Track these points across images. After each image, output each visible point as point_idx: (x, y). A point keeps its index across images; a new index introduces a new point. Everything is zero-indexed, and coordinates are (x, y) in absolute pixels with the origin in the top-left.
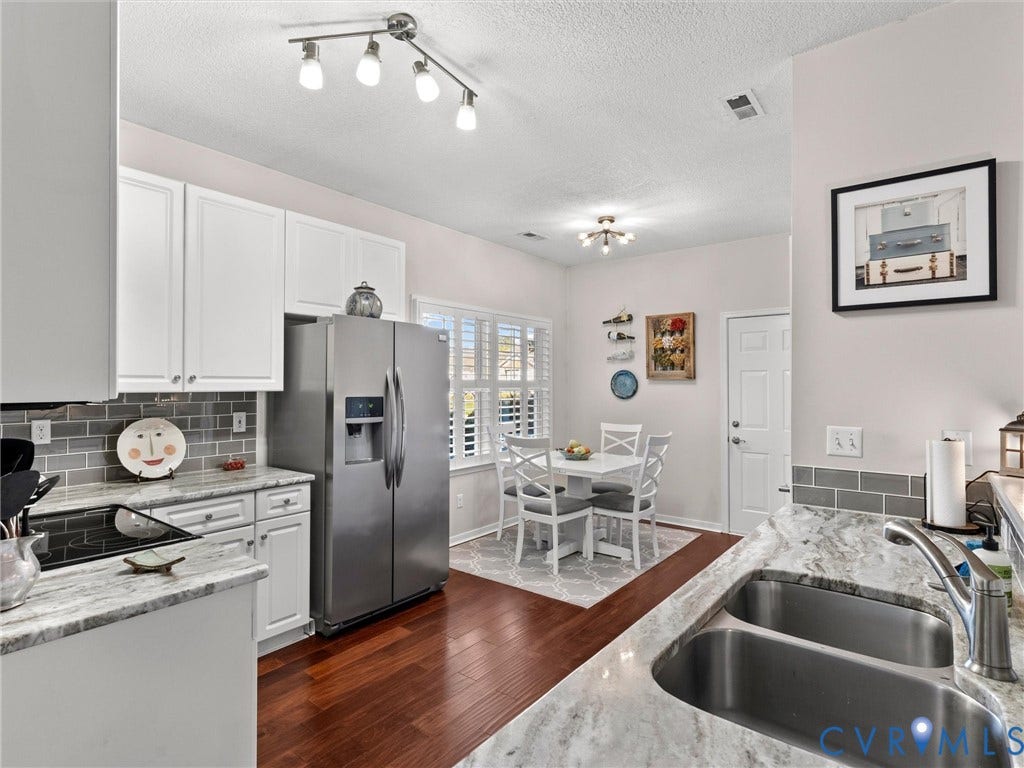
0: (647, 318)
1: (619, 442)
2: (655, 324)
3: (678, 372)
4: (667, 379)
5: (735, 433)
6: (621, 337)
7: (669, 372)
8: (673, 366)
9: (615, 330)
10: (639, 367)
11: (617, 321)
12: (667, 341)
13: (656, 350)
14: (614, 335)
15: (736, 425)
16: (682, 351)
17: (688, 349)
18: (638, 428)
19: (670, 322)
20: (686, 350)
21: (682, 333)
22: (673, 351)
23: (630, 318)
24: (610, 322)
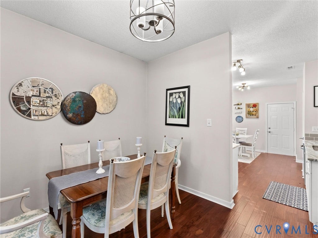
0: (246, 104)
1: (241, 132)
2: (248, 106)
3: (254, 116)
4: (251, 118)
5: (269, 130)
6: (239, 108)
7: (252, 116)
8: (253, 115)
9: (237, 107)
10: (244, 115)
11: (238, 104)
12: (251, 109)
13: (248, 111)
14: (237, 108)
15: (270, 128)
16: (255, 112)
17: (257, 111)
18: (246, 129)
19: (252, 105)
20: (256, 112)
21: (255, 107)
22: (253, 111)
23: (241, 104)
24: (236, 105)
